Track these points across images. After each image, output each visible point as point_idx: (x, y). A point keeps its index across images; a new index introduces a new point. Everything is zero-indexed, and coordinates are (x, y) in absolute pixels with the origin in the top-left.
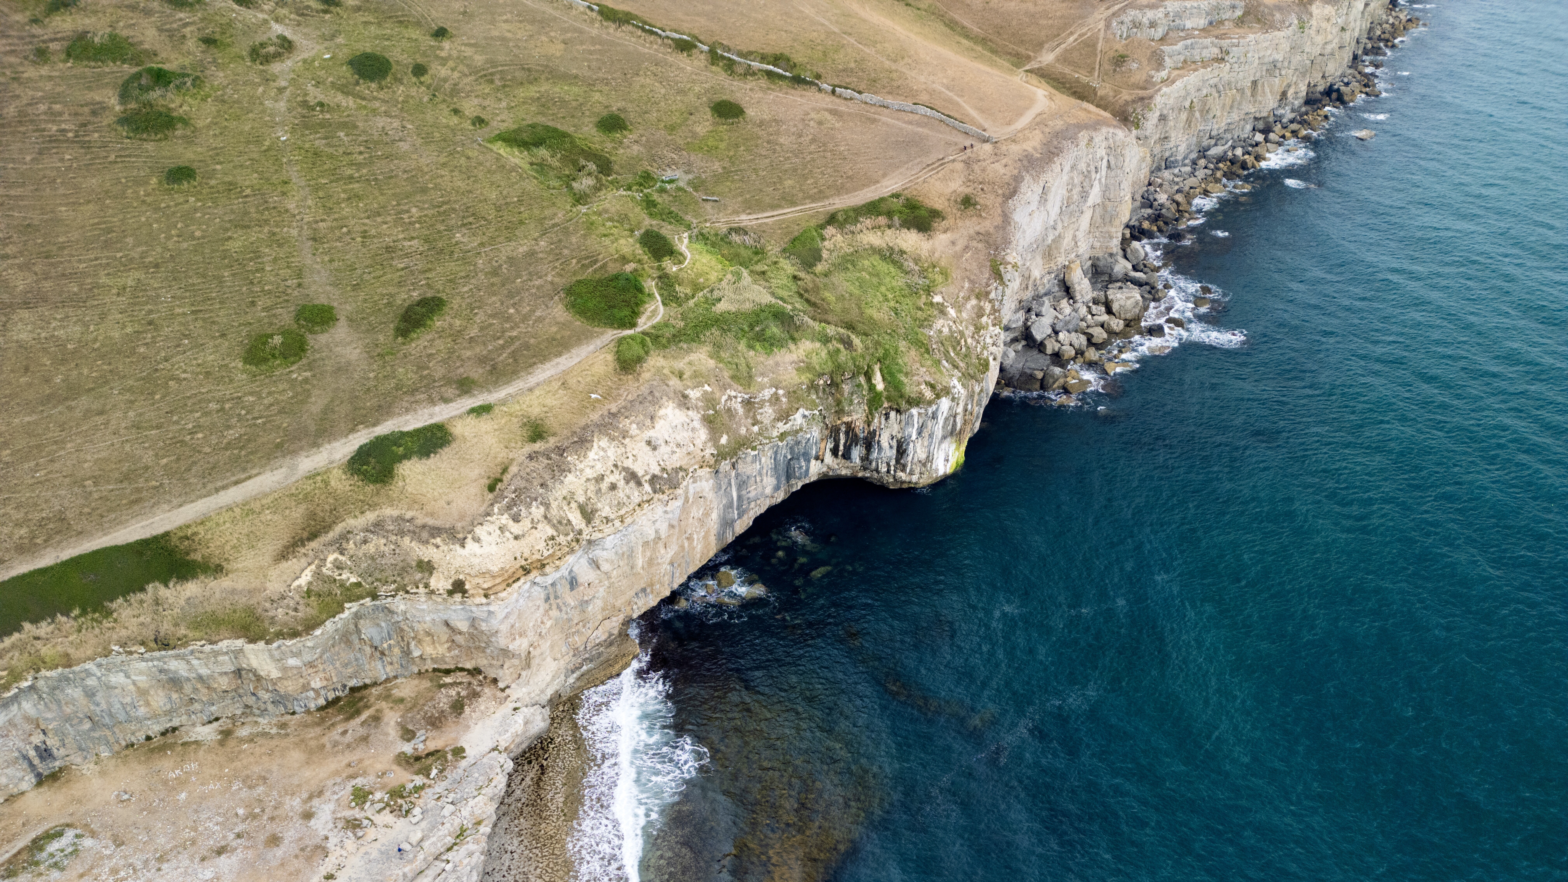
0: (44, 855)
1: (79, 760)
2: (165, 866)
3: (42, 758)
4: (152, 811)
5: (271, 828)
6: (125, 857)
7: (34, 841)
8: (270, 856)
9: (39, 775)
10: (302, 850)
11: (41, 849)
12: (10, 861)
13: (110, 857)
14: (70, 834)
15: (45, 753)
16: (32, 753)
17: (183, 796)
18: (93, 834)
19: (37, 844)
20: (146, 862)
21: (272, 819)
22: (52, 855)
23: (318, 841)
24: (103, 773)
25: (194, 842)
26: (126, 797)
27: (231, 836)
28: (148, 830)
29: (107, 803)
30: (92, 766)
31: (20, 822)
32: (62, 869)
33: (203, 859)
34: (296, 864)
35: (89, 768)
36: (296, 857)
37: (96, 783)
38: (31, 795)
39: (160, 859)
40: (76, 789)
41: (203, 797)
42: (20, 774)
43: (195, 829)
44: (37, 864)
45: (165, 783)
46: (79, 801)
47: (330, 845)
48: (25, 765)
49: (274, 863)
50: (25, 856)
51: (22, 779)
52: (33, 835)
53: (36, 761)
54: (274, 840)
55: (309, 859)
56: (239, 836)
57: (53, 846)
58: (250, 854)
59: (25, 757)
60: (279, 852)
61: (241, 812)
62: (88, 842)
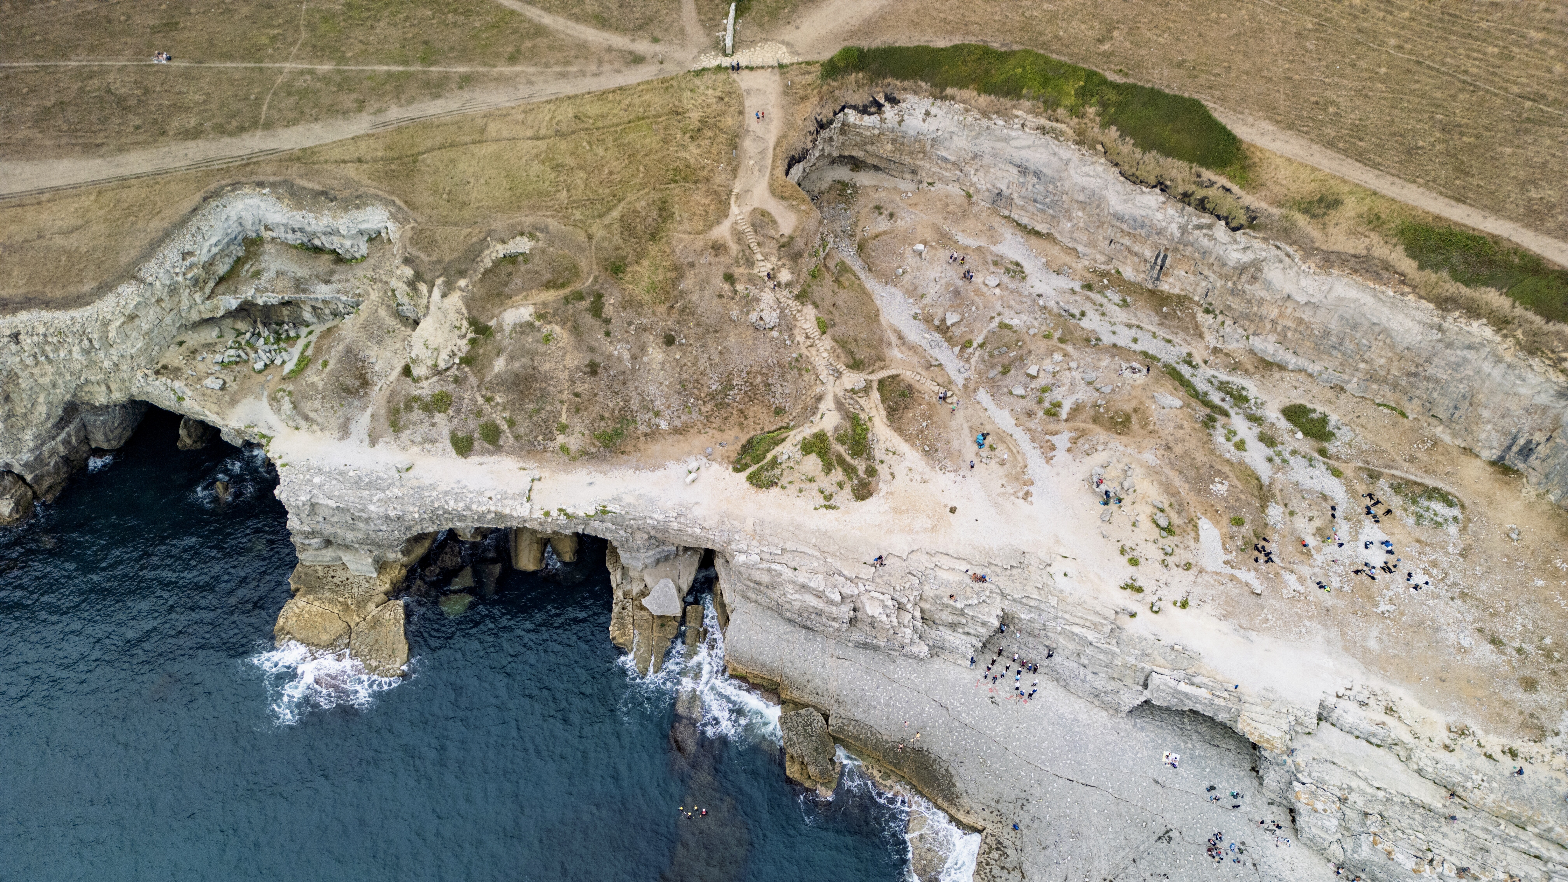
1: (1534, 480)
2: (1458, 602)
3: (1520, 452)
4: (1509, 566)
6: (1452, 566)
7: (1435, 489)
8: (1512, 687)
9: (1502, 458)
10: (1532, 715)
11: (1430, 498)
12: (1408, 482)
13: (1447, 553)
14: (1456, 511)
15: (1527, 451)
16: (1521, 441)
17: (1541, 583)
18: (1463, 530)
19: (1432, 493)
20: (1456, 584)
21: (1554, 673)
22: (1428, 509)
23: (1550, 726)
24: (1530, 506)
25: (1493, 615)
26: (1514, 536)
27: (1516, 644)
28: (1490, 570)
29: (1500, 525)
30: (1533, 493)
32: (1418, 523)
33: (1480, 630)
35: (1529, 492)
36: (1521, 713)
37: (1517, 506)
38: (1479, 463)
39: (1463, 595)
40: (1502, 494)
41: (1547, 601)
42: (1495, 444)
43: (1508, 609)
44: (1415, 502)
45: (1547, 561)
46: (1490, 503)
47: (1551, 740)
48: (1506, 443)
49: (1505, 695)
50: (1417, 490)
51: (1491, 448)
52: (1440, 485)
53: (1515, 449)
54: (1530, 685)
55: (1524, 726)
56: (1519, 651)
58: (1504, 669)
59: (1514, 439)
60: (1519, 695)
61: (1548, 641)
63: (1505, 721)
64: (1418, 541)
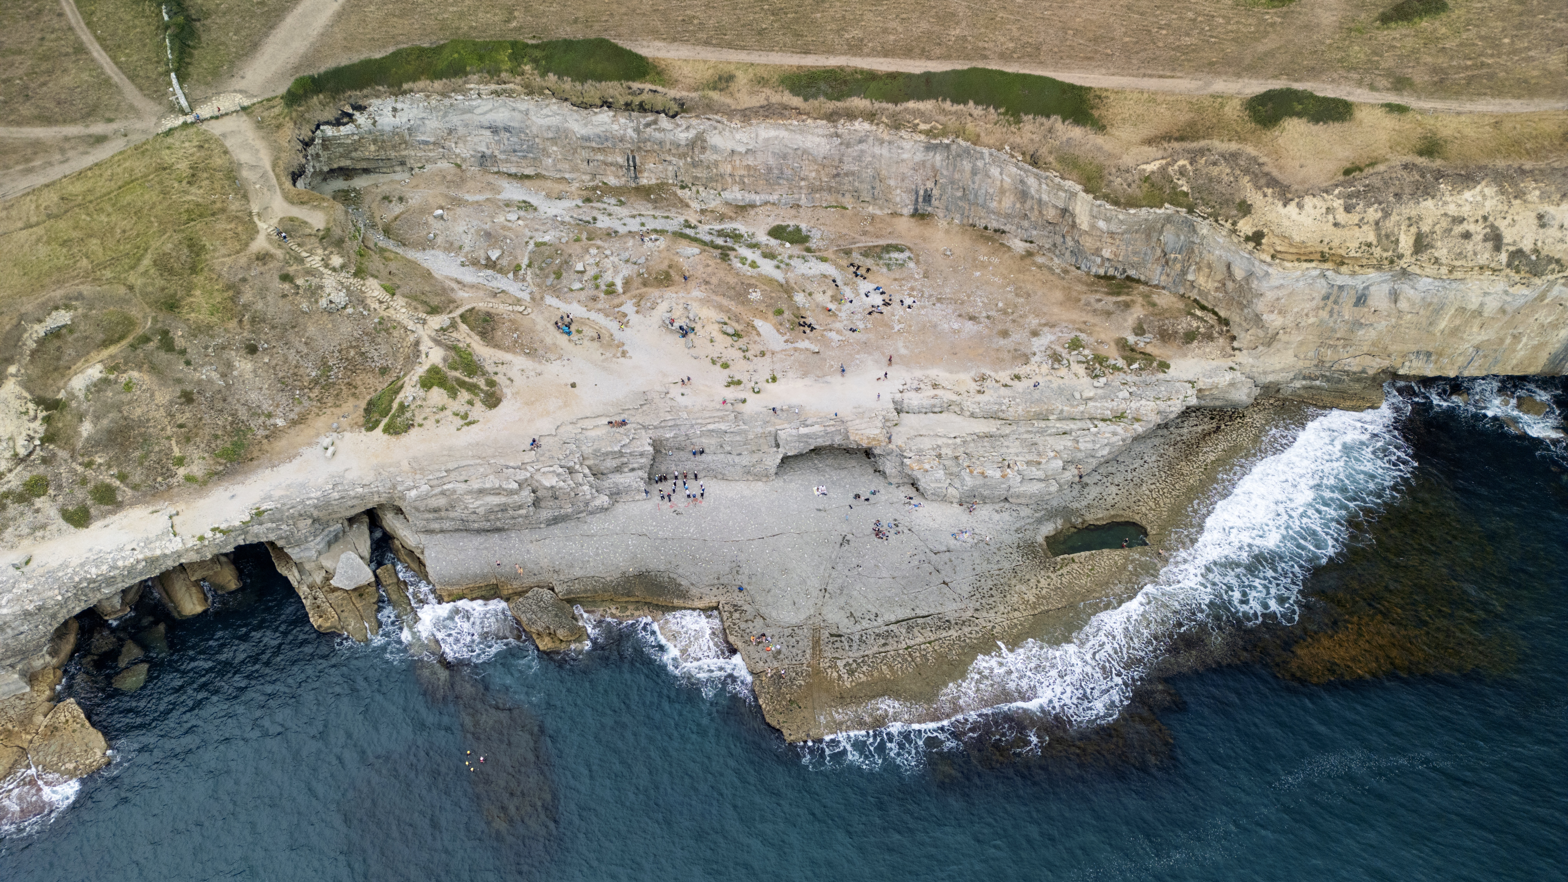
0: (887, 256)
1: (941, 215)
2: (938, 305)
3: (924, 200)
4: (955, 271)
5: (1009, 326)
6: (923, 285)
7: (888, 246)
8: (996, 340)
9: (916, 210)
10: (1016, 350)
11: (888, 252)
12: (870, 248)
13: (916, 280)
14: (907, 254)
15: (928, 198)
16: (922, 192)
17: (978, 274)
18: (917, 263)
19: (888, 248)
20: (931, 296)
21: (1014, 321)
22: (890, 259)
23: (1028, 352)
24: (947, 232)
25: (962, 303)
26: (948, 253)
27: (984, 314)
28: (946, 279)
29: (937, 250)
30: (945, 223)
31: (889, 230)
32: (889, 270)
33: (960, 316)
34: (1006, 355)
35: (943, 224)
36: (1009, 351)
37: (940, 235)
38: (904, 219)
39: (939, 300)
40: (928, 232)
41: (987, 283)
42: (908, 202)
43: (969, 296)
44: (880, 258)
45: (975, 260)
46: (924, 240)
47: (1033, 360)
48: (913, 198)
49: (994, 346)
50: (878, 250)
51: (906, 206)
52: (890, 242)
53: (920, 200)
54: (1005, 334)
55: (1015, 358)
56: (988, 317)
57: (895, 255)
58: (986, 332)
59: (917, 193)
60: (1002, 342)
61: (1000, 305)
62: (912, 265)
63: (1003, 360)
64: (895, 280)
